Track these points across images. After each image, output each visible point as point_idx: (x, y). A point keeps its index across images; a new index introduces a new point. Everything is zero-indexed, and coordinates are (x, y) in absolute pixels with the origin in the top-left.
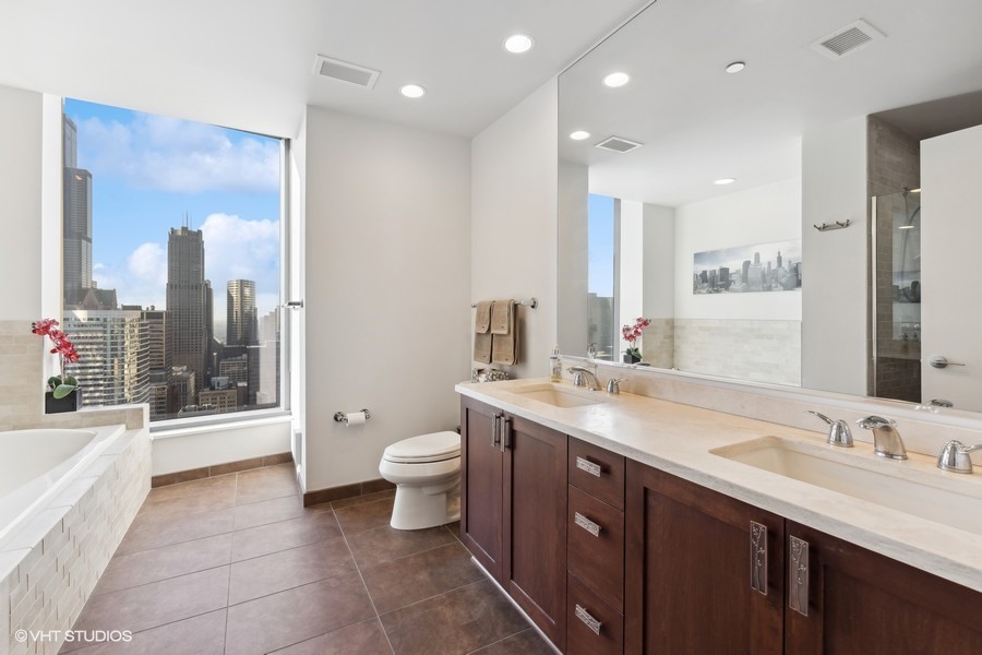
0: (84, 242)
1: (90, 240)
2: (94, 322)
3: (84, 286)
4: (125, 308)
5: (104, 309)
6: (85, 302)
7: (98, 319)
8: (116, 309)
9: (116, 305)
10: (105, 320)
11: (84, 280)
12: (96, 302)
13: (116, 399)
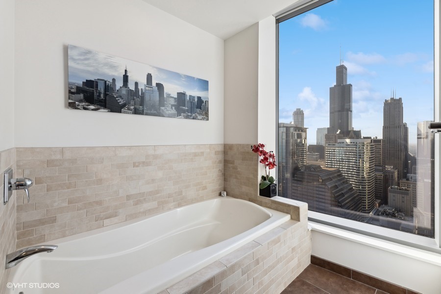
0: (349, 112)
1: (351, 111)
2: (352, 144)
3: (349, 130)
4: (364, 138)
5: (356, 138)
6: (350, 136)
7: (354, 143)
8: (361, 138)
9: (361, 136)
10: (356, 143)
11: (349, 128)
12: (353, 136)
13: (361, 176)
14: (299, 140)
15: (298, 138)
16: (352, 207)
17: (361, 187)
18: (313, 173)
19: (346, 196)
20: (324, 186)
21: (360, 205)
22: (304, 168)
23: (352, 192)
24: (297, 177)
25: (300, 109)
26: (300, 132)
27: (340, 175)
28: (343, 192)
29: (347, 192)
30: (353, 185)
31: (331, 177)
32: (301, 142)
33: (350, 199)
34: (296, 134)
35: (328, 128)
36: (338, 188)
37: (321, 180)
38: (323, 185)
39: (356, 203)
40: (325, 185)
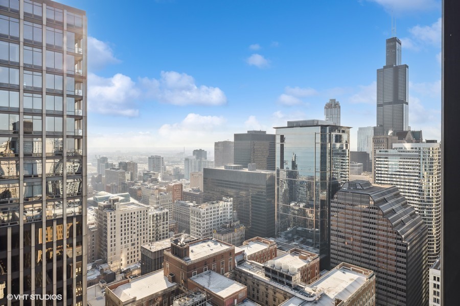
0: (404, 105)
1: (407, 104)
2: (414, 150)
3: (404, 130)
4: (428, 142)
5: (416, 142)
6: (407, 138)
7: (416, 148)
8: (422, 142)
9: (422, 139)
10: (420, 149)
11: (404, 126)
12: (412, 138)
13: (425, 196)
14: (338, 145)
15: (336, 141)
16: (416, 239)
17: (425, 211)
18: (360, 191)
19: (407, 224)
20: (376, 211)
21: (426, 237)
22: (347, 185)
23: (415, 219)
24: (337, 198)
25: (334, 100)
26: (341, 134)
27: (398, 195)
28: (403, 218)
29: (407, 220)
30: (416, 209)
31: (386, 197)
32: (341, 148)
33: (412, 229)
34: (334, 135)
35: (374, 128)
36: (395, 213)
37: (372, 203)
38: (375, 208)
39: (421, 234)
40: (378, 209)
